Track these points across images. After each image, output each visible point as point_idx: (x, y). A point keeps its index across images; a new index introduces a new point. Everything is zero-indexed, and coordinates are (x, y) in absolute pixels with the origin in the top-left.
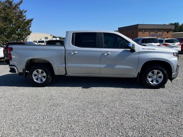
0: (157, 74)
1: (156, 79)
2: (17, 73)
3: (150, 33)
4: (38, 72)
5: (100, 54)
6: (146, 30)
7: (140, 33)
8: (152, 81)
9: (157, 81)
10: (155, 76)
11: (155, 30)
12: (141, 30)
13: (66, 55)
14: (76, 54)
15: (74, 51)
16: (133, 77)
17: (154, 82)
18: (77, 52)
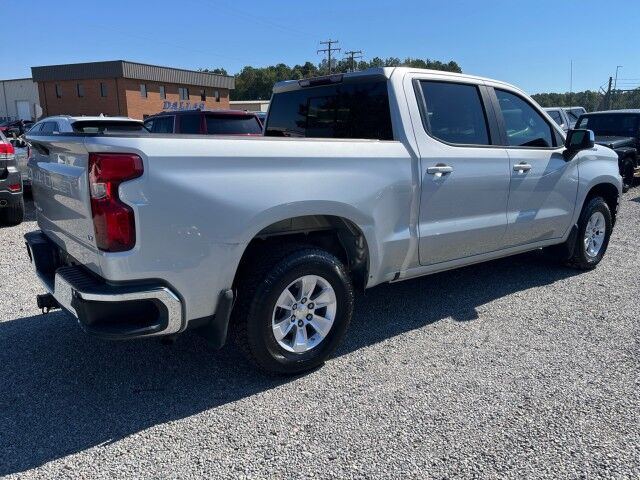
3: (167, 100)
6: (151, 85)
7: (132, 97)
11: (181, 90)
12: (135, 84)
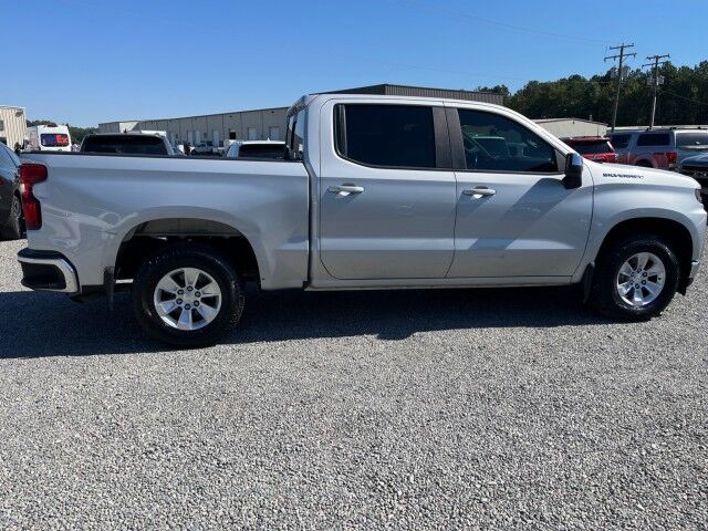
0: (646, 268)
1: (642, 286)
2: (71, 287)
4: (179, 279)
5: (453, 195)
8: (630, 296)
9: (645, 293)
10: (639, 275)
13: (315, 203)
14: (359, 197)
15: (350, 182)
16: (567, 280)
17: (637, 299)
18: (361, 189)
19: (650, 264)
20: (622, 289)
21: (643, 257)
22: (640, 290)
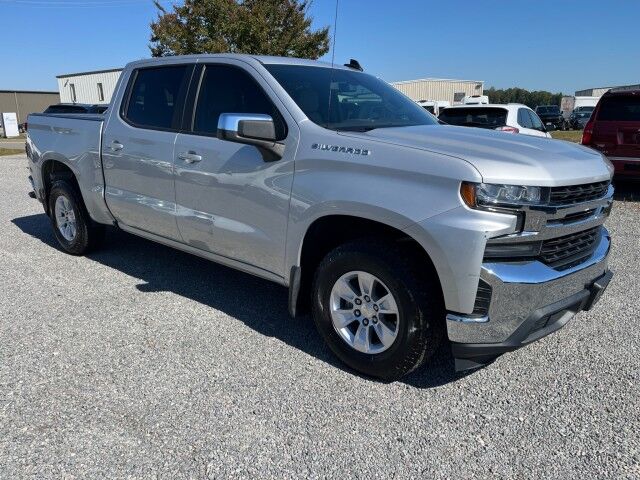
14: (120, 152)
15: (117, 140)
18: (122, 146)
19: (375, 340)
20: (367, 279)
21: (388, 337)
22: (352, 301)
